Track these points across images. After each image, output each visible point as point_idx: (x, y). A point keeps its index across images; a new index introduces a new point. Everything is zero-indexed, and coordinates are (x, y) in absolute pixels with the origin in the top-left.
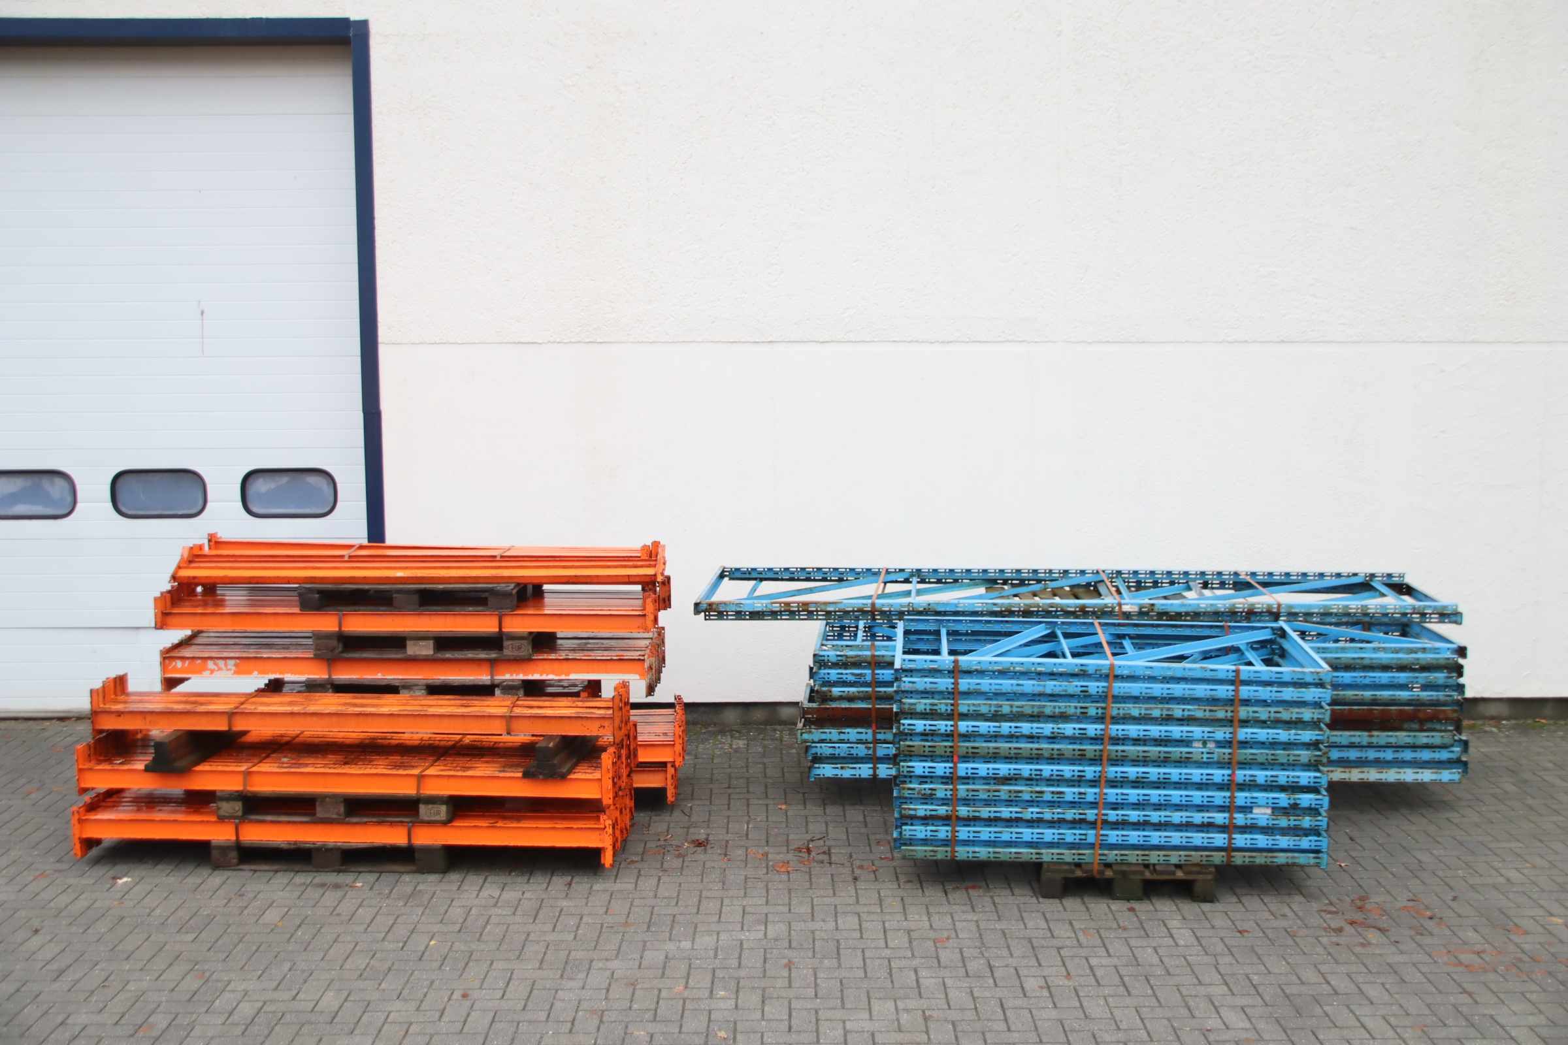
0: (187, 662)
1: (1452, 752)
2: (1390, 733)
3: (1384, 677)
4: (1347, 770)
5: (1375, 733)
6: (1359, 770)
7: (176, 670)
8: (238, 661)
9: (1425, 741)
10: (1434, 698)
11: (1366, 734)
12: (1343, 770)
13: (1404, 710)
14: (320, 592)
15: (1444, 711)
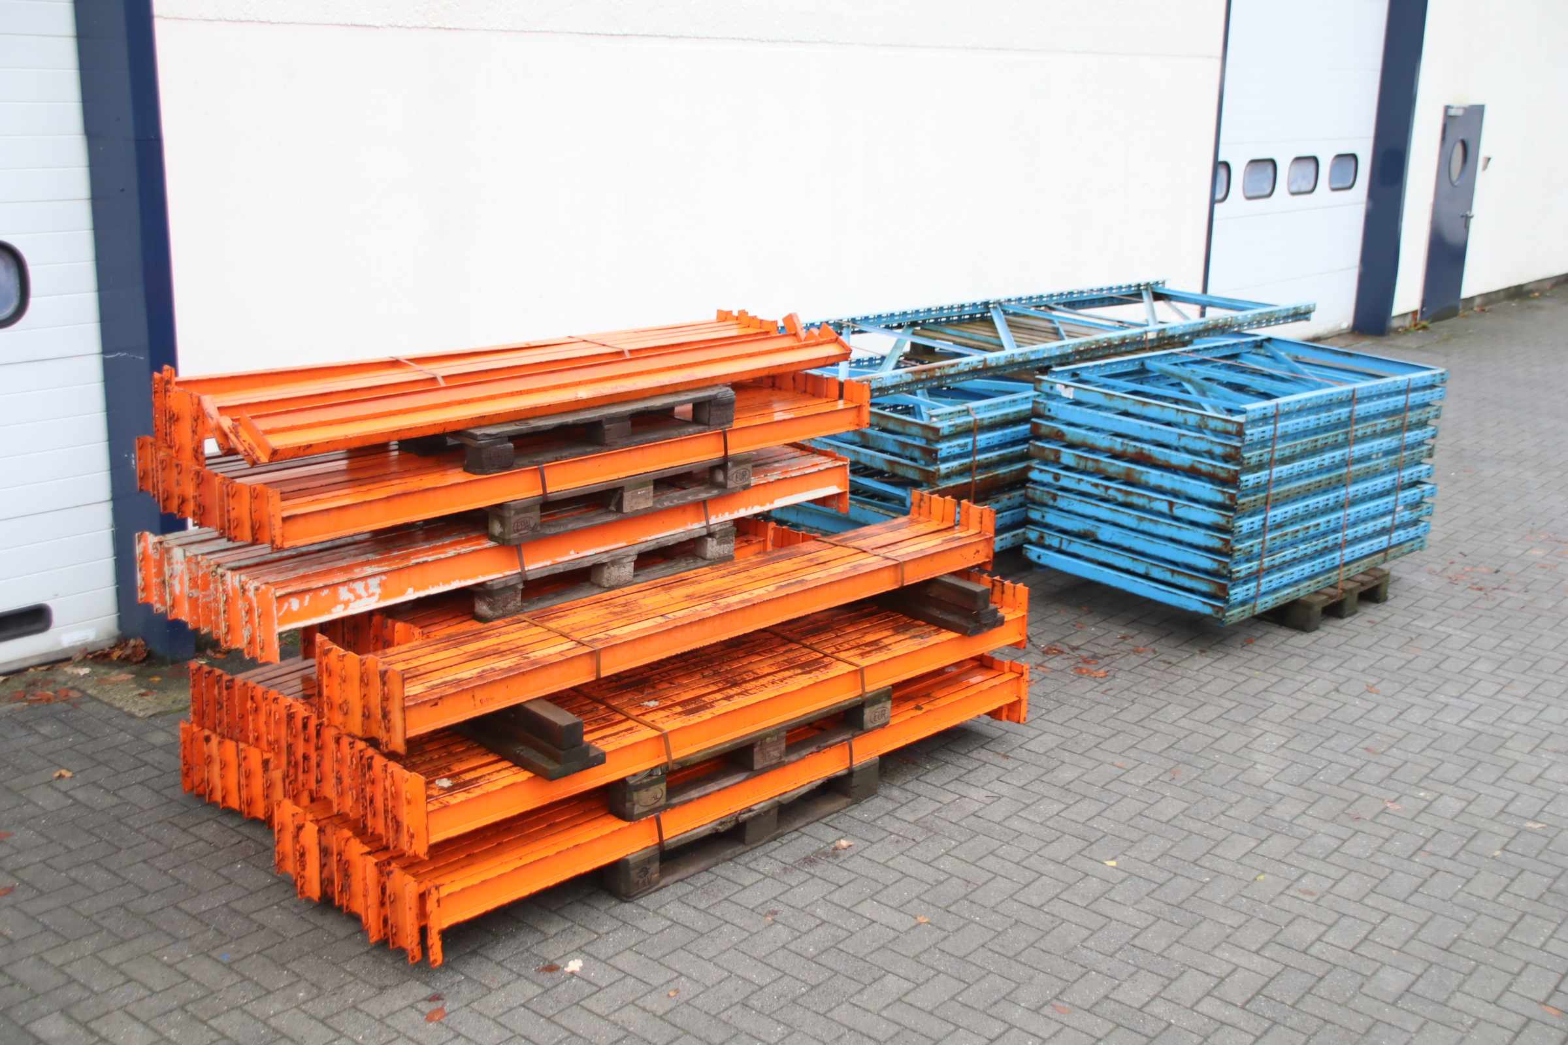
0: (307, 597)
7: (290, 616)
8: (384, 577)
14: (512, 438)
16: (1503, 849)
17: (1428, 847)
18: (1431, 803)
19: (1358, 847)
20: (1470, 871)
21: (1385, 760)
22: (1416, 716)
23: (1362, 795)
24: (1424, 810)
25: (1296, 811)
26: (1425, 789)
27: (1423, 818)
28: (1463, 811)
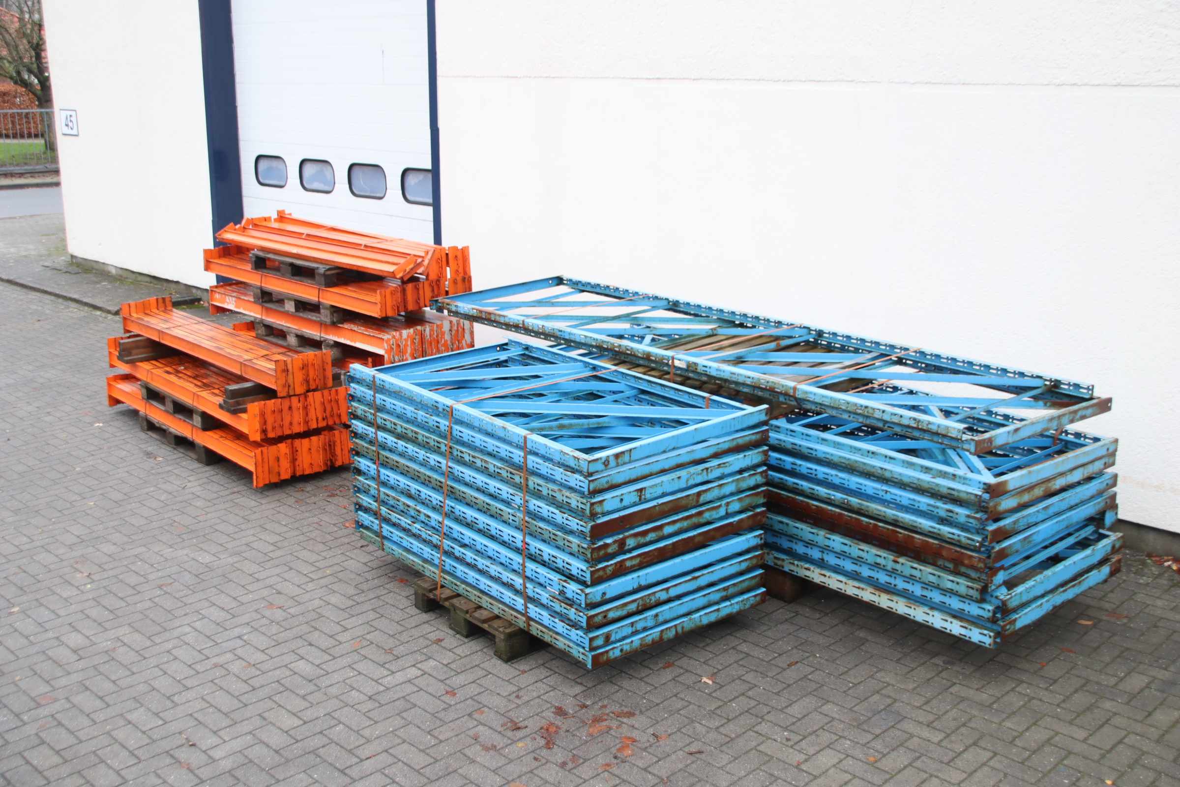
1: (984, 609)
2: (915, 565)
3: (905, 497)
4: (877, 593)
5: (901, 560)
6: (889, 597)
9: (949, 585)
10: (956, 537)
11: (892, 557)
12: (873, 591)
13: (928, 542)
15: (971, 557)
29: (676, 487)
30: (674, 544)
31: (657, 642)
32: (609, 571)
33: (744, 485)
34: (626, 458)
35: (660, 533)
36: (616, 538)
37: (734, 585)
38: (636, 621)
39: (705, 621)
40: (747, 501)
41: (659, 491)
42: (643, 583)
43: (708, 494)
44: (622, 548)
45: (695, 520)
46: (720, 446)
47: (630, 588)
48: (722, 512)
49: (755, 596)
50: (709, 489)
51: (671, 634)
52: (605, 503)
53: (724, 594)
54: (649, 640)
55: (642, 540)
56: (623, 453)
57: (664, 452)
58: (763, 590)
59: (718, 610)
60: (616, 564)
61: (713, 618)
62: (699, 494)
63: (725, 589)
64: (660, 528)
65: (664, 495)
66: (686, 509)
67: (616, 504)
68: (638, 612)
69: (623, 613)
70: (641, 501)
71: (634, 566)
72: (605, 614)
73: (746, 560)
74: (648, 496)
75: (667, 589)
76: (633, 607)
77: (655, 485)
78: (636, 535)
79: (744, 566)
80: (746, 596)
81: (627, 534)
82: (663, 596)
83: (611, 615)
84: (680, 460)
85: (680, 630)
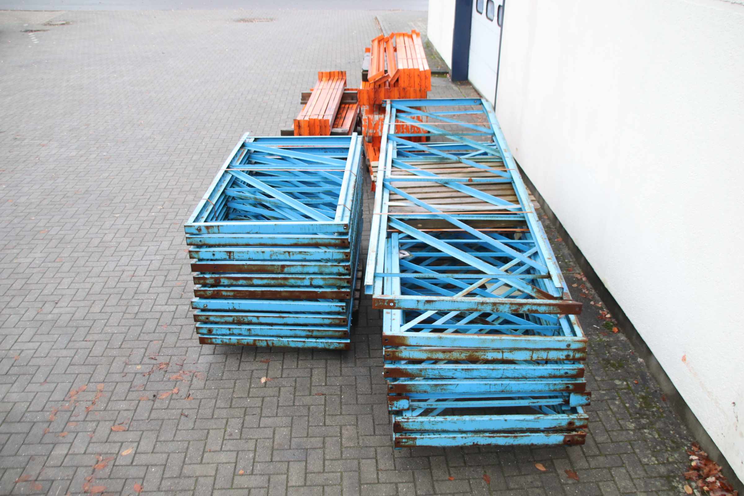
16: (126, 206)
17: (147, 200)
18: (150, 212)
19: (166, 195)
20: (134, 197)
21: (169, 222)
22: (165, 244)
23: (171, 208)
24: (151, 209)
25: (187, 198)
26: (152, 216)
27: (151, 207)
28: (139, 213)
29: (261, 257)
30: (262, 292)
31: (251, 345)
32: (209, 293)
33: (327, 270)
34: (216, 230)
35: (249, 282)
36: (213, 276)
37: (318, 331)
38: (233, 328)
39: (293, 345)
40: (331, 282)
41: (246, 256)
42: (237, 308)
43: (292, 268)
44: (217, 283)
45: (282, 282)
46: (299, 240)
47: (227, 308)
48: (307, 283)
49: (339, 343)
50: (293, 266)
51: (264, 344)
52: (200, 253)
53: (310, 334)
54: (245, 342)
55: (235, 283)
56: (212, 226)
57: (248, 233)
58: (349, 341)
59: (304, 342)
60: (214, 291)
61: (300, 345)
62: (283, 267)
63: (313, 331)
64: (251, 279)
65: (250, 260)
66: (272, 272)
67: (210, 256)
68: (233, 323)
69: (223, 320)
70: (230, 259)
71: (229, 296)
72: (208, 317)
73: (329, 318)
74: (236, 257)
75: (258, 317)
76: (230, 319)
77: (243, 252)
78: (229, 278)
79: (327, 322)
80: (330, 341)
81: (222, 276)
82: (255, 320)
83: (212, 319)
84: (263, 242)
85: (270, 343)
